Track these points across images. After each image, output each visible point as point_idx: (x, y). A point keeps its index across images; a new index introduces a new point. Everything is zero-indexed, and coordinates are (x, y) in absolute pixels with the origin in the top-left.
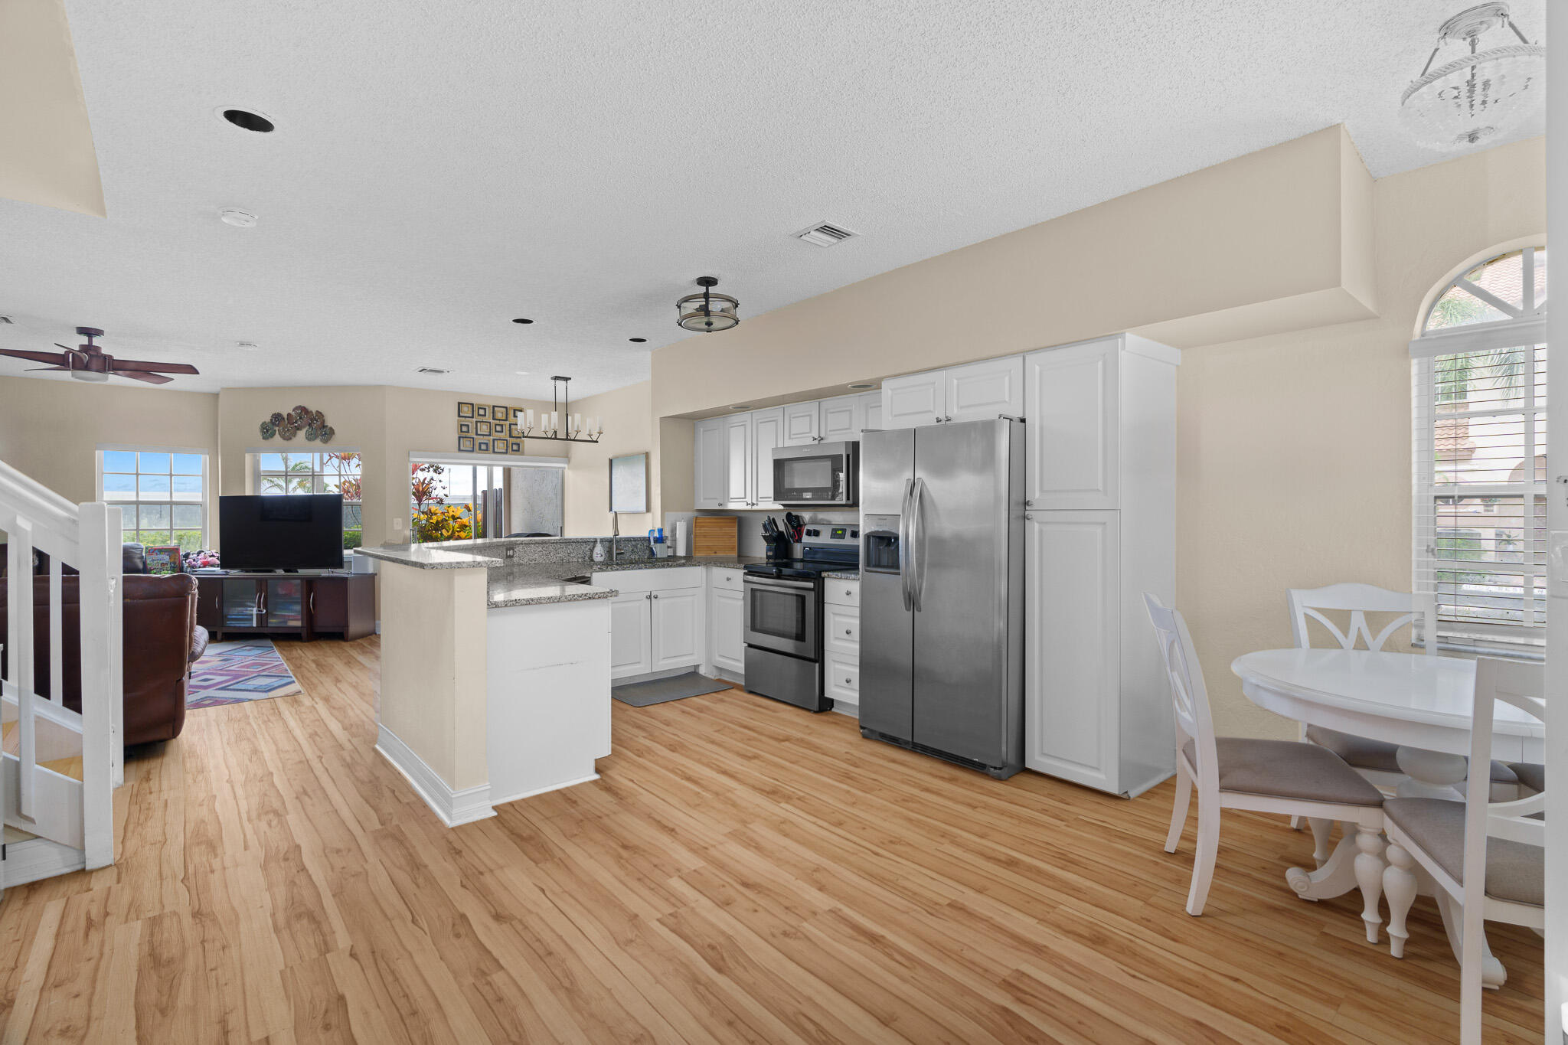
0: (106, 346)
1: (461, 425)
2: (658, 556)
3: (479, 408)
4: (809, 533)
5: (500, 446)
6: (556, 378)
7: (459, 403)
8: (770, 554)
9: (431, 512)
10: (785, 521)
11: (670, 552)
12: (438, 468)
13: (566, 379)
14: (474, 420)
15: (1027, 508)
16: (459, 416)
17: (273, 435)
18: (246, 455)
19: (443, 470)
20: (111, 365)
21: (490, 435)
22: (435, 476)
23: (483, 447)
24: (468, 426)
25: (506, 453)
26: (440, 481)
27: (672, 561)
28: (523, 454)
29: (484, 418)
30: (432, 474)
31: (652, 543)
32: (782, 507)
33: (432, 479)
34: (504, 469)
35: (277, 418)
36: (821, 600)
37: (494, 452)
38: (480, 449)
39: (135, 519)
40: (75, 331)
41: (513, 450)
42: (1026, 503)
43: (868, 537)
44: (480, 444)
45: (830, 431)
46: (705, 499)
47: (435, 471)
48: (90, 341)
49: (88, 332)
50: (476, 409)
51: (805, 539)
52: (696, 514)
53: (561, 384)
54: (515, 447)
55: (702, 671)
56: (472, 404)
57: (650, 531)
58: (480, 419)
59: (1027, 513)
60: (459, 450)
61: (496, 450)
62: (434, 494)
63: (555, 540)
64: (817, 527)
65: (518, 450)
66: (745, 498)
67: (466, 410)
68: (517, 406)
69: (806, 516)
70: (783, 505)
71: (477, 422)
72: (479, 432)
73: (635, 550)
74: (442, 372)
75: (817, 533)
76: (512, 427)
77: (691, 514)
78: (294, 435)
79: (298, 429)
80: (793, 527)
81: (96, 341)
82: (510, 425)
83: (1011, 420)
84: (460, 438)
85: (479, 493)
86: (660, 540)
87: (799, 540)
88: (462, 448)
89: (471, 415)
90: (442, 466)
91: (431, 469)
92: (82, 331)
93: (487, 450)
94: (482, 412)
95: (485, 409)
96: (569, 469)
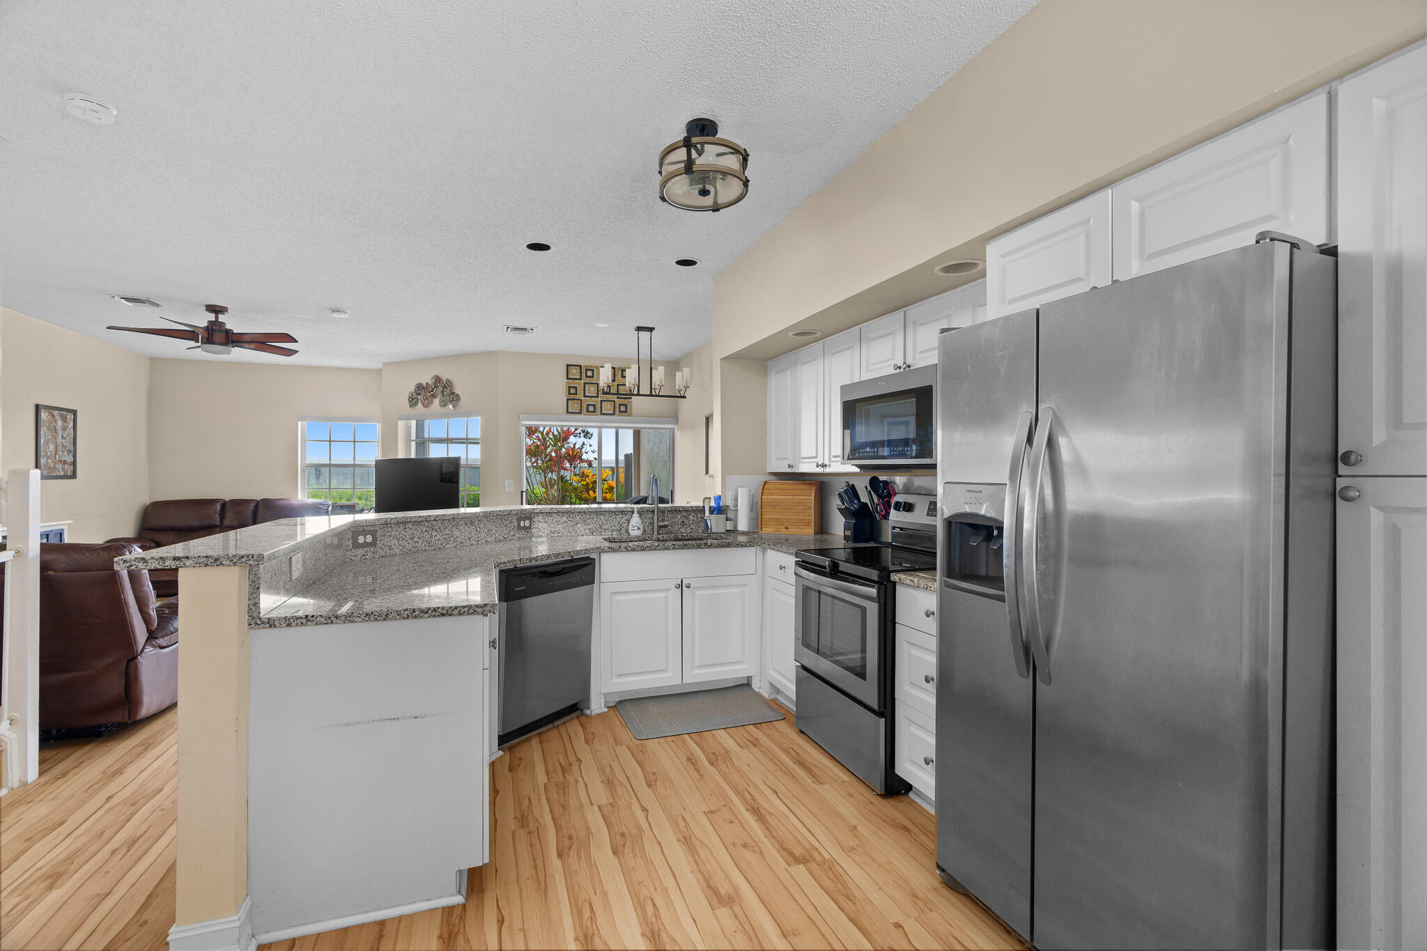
0: (232, 323)
1: (570, 387)
2: (714, 531)
3: (587, 370)
4: (898, 506)
5: (608, 407)
6: (639, 329)
7: (568, 366)
8: (849, 533)
9: (584, 475)
10: (869, 488)
11: (729, 526)
12: (588, 433)
13: (651, 330)
14: (582, 382)
15: (1343, 469)
16: (568, 378)
17: (416, 404)
18: (399, 422)
19: (592, 435)
20: (232, 339)
21: (597, 397)
22: (586, 441)
23: (591, 409)
24: (576, 388)
25: (614, 414)
26: (590, 446)
27: (728, 539)
28: (630, 415)
29: (591, 379)
30: (582, 439)
31: (707, 513)
32: (857, 470)
33: (584, 444)
34: (634, 431)
35: (420, 388)
36: (889, 617)
37: (602, 414)
38: (588, 411)
39: (328, 480)
40: (204, 309)
41: (620, 411)
42: (1337, 459)
43: (949, 523)
44: (588, 405)
45: (920, 352)
46: (777, 459)
47: (585, 436)
48: (217, 318)
49: (215, 309)
50: (583, 370)
51: (894, 515)
52: (768, 478)
53: (644, 335)
54: (623, 408)
55: (756, 685)
56: (581, 366)
57: (705, 499)
58: (588, 380)
59: (1341, 483)
60: (568, 412)
61: (604, 412)
62: (584, 457)
63: (582, 509)
64: (909, 499)
65: (626, 412)
66: (816, 457)
67: (575, 373)
68: (622, 366)
69: (900, 480)
70: (858, 466)
71: (585, 384)
72: (587, 394)
73: (686, 521)
74: (526, 329)
75: (909, 507)
76: (620, 387)
77: (760, 479)
78: (432, 402)
79: (434, 397)
80: (880, 496)
81: (222, 318)
82: (618, 385)
83: (1294, 246)
84: (568, 400)
85: (622, 458)
86: (719, 510)
87: (886, 516)
88: (570, 410)
89: (579, 377)
90: (591, 430)
91: (582, 435)
92: (212, 309)
93: (594, 412)
94: (590, 373)
95: (593, 370)
96: (678, 430)
